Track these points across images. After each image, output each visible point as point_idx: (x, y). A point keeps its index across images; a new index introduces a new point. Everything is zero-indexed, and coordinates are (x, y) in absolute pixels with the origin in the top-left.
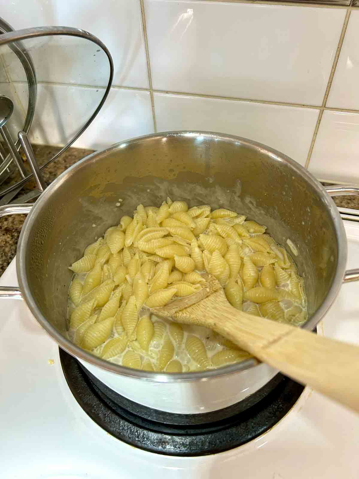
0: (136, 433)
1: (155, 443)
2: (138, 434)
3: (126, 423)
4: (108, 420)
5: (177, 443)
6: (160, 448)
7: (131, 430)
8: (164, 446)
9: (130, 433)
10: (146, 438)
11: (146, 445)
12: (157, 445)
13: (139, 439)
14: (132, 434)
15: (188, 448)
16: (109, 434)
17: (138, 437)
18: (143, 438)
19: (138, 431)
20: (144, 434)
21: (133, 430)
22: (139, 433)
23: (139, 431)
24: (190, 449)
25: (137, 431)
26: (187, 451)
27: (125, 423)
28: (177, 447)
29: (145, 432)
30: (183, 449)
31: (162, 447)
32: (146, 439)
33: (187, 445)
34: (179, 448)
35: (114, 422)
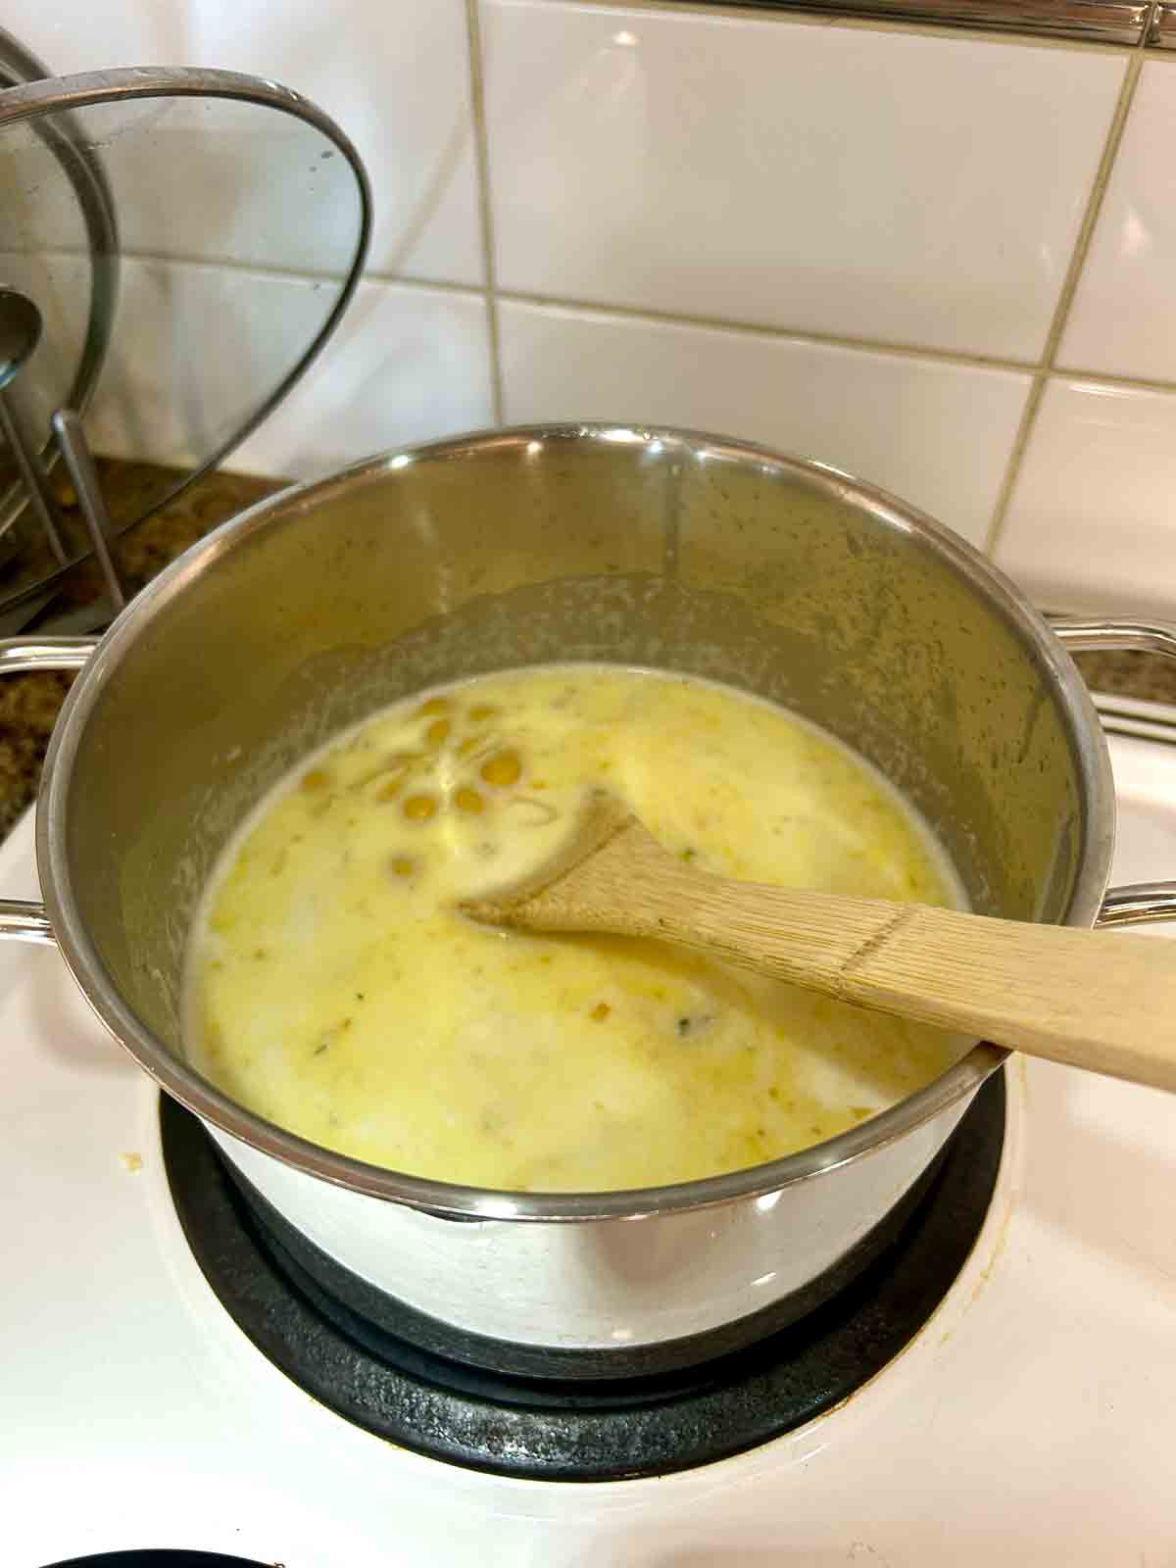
0: (407, 1401)
1: (465, 1434)
2: (411, 1403)
3: (373, 1368)
4: (313, 1356)
5: (538, 1437)
6: (483, 1450)
7: (388, 1391)
8: (495, 1444)
9: (386, 1401)
10: (439, 1418)
11: (436, 1442)
12: (473, 1441)
13: (415, 1420)
14: (391, 1404)
15: (575, 1454)
16: (315, 1401)
17: (411, 1414)
18: (428, 1416)
19: (412, 1392)
20: (431, 1404)
21: (394, 1391)
22: (414, 1401)
23: (414, 1395)
24: (582, 1458)
25: (408, 1395)
26: (571, 1463)
27: (369, 1365)
28: (539, 1449)
29: (436, 1397)
30: (561, 1459)
31: (489, 1447)
32: (436, 1421)
33: (572, 1444)
34: (546, 1452)
35: (334, 1361)
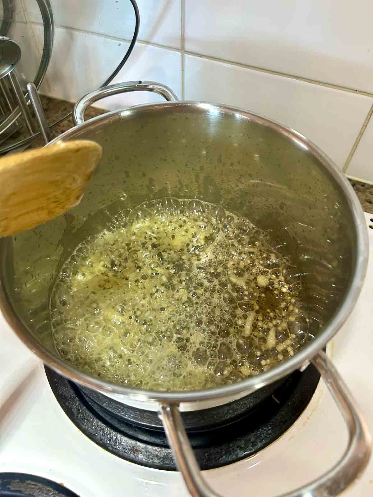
0: (109, 436)
1: (127, 449)
2: (110, 437)
3: (100, 423)
4: (81, 417)
5: (150, 454)
6: (132, 455)
7: (103, 432)
8: (136, 454)
9: (102, 435)
10: (119, 443)
11: (117, 451)
12: (129, 452)
13: (111, 443)
14: (104, 436)
15: (161, 461)
16: (80, 431)
17: (110, 440)
18: (115, 442)
19: (111, 433)
20: (116, 438)
21: (105, 432)
22: (111, 436)
23: (112, 434)
24: (163, 463)
25: (110, 434)
26: (160, 464)
27: (98, 422)
28: (150, 458)
29: (119, 436)
30: (156, 461)
31: (134, 455)
32: (118, 444)
33: (161, 458)
34: (152, 459)
35: (87, 419)
